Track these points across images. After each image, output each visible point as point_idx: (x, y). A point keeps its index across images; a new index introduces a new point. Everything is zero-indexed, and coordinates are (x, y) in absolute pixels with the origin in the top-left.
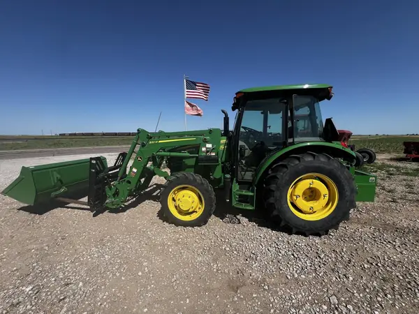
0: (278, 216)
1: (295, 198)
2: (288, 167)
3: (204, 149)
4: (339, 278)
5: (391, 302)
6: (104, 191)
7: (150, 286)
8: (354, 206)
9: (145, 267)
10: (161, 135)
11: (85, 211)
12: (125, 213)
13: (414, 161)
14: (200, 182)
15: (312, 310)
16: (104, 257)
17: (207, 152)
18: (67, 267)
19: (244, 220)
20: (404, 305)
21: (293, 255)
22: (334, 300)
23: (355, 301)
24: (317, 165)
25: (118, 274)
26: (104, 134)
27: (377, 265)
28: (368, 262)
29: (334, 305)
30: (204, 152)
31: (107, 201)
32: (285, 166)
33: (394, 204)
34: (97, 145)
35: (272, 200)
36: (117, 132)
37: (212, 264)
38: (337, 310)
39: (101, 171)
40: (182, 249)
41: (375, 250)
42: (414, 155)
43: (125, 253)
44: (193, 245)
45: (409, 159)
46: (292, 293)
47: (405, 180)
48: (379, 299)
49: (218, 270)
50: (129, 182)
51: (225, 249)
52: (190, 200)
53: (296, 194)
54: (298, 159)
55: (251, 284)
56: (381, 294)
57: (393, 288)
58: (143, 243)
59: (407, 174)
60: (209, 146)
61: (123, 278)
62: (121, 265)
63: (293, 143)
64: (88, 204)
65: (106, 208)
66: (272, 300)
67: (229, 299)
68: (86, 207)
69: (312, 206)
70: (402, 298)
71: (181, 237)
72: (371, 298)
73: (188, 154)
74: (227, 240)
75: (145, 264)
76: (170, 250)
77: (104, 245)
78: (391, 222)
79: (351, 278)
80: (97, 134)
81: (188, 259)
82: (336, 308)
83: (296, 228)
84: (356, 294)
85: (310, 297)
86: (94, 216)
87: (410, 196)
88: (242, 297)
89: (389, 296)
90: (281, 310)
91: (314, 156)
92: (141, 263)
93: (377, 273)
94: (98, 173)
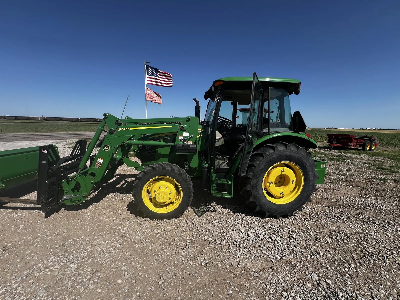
0: (253, 202)
1: (268, 184)
2: (264, 156)
3: (181, 138)
4: (313, 255)
5: (355, 271)
6: (60, 186)
7: (135, 294)
8: (315, 190)
9: (125, 271)
10: (129, 122)
11: (33, 211)
12: (88, 210)
13: (334, 150)
14: (179, 172)
15: (300, 290)
16: (69, 267)
17: (184, 141)
18: (16, 289)
19: (219, 208)
20: (364, 271)
21: (271, 238)
22: (315, 277)
23: (331, 275)
24: (288, 154)
25: (91, 287)
26: (44, 119)
27: (336, 238)
28: (329, 236)
29: (316, 281)
30: (181, 141)
31: (64, 198)
32: (261, 155)
33: (332, 185)
34: (37, 131)
35: (249, 188)
36: (62, 117)
37: (199, 258)
38: (320, 286)
39: (54, 163)
40: (164, 245)
41: (331, 226)
42: (334, 144)
43: (95, 258)
44: (174, 239)
45: (331, 147)
46: (280, 277)
47: (333, 165)
48: (347, 270)
49: (206, 263)
50: (93, 175)
51: (208, 240)
52: (168, 192)
53: (269, 181)
54: (273, 148)
55: (241, 273)
56: (347, 265)
57: (353, 258)
58: (116, 243)
59: (333, 160)
60: (186, 134)
61: (99, 291)
62: (93, 274)
63: (268, 133)
64: (38, 202)
65: (63, 206)
66: (265, 287)
67: (224, 293)
68: (33, 206)
69: (282, 191)
70: (361, 266)
71: (160, 231)
72: (340, 269)
73: (163, 143)
74: (208, 231)
75: (124, 268)
76: (150, 248)
77: (66, 252)
78: (335, 200)
79: (322, 254)
80: (36, 119)
81: (172, 255)
82: (318, 284)
83: (269, 212)
84: (330, 268)
85: (296, 278)
86: (47, 216)
87: (341, 178)
88: (236, 289)
89: (352, 265)
90: (275, 296)
91: (286, 146)
92: (118, 268)
93: (338, 246)
94: (50, 164)
